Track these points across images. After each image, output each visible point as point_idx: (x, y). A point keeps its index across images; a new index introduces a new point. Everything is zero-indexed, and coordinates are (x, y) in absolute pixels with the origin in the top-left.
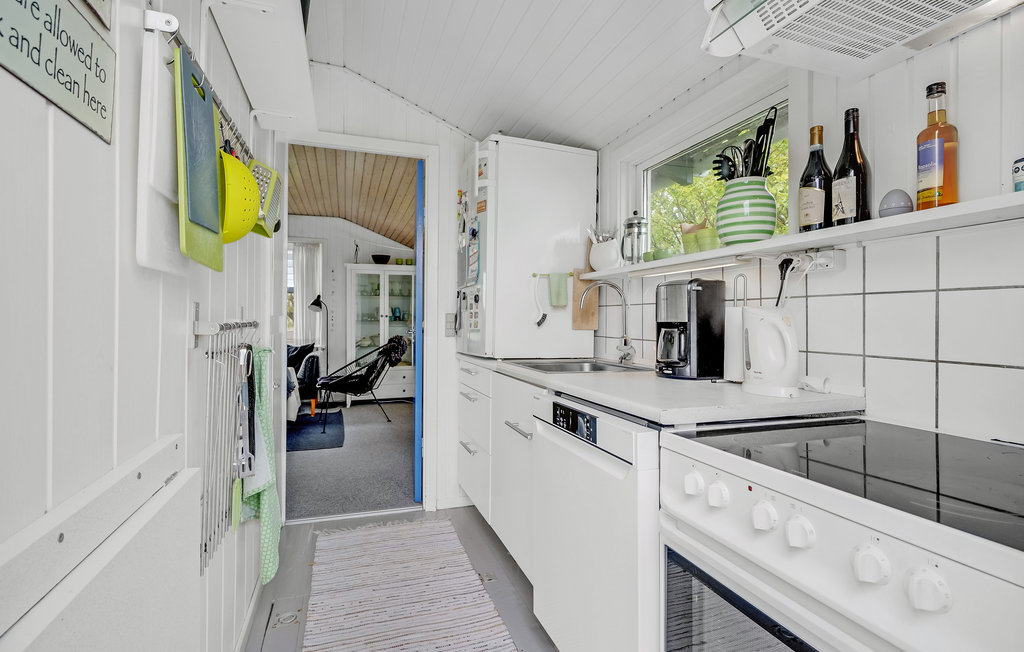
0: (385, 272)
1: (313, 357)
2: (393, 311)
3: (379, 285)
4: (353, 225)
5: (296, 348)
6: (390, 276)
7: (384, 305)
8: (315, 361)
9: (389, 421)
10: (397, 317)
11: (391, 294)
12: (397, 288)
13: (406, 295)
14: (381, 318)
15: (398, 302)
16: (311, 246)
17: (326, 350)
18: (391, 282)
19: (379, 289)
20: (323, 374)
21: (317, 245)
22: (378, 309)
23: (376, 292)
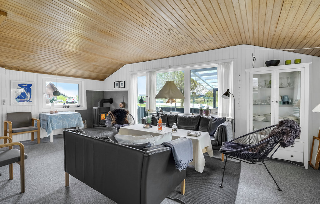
0: (275, 72)
1: (223, 126)
2: (282, 98)
3: (270, 81)
4: (253, 47)
5: (216, 119)
6: (280, 74)
7: (275, 94)
8: (224, 129)
9: (280, 190)
10: (285, 102)
11: (281, 86)
12: (285, 82)
13: (292, 87)
14: (272, 103)
15: (286, 92)
16: (226, 64)
17: (233, 122)
18: (280, 79)
19: (270, 83)
20: (230, 138)
21: (229, 63)
22: (270, 97)
23: (269, 85)
